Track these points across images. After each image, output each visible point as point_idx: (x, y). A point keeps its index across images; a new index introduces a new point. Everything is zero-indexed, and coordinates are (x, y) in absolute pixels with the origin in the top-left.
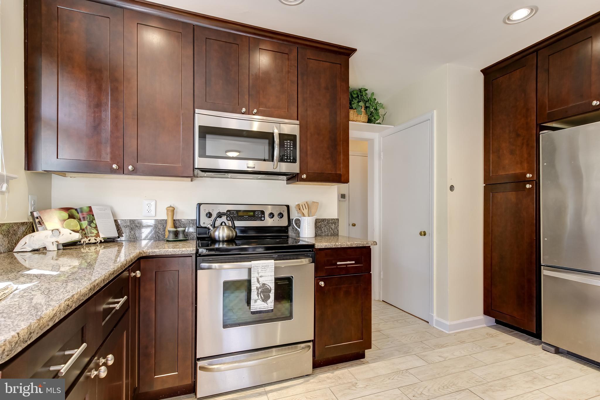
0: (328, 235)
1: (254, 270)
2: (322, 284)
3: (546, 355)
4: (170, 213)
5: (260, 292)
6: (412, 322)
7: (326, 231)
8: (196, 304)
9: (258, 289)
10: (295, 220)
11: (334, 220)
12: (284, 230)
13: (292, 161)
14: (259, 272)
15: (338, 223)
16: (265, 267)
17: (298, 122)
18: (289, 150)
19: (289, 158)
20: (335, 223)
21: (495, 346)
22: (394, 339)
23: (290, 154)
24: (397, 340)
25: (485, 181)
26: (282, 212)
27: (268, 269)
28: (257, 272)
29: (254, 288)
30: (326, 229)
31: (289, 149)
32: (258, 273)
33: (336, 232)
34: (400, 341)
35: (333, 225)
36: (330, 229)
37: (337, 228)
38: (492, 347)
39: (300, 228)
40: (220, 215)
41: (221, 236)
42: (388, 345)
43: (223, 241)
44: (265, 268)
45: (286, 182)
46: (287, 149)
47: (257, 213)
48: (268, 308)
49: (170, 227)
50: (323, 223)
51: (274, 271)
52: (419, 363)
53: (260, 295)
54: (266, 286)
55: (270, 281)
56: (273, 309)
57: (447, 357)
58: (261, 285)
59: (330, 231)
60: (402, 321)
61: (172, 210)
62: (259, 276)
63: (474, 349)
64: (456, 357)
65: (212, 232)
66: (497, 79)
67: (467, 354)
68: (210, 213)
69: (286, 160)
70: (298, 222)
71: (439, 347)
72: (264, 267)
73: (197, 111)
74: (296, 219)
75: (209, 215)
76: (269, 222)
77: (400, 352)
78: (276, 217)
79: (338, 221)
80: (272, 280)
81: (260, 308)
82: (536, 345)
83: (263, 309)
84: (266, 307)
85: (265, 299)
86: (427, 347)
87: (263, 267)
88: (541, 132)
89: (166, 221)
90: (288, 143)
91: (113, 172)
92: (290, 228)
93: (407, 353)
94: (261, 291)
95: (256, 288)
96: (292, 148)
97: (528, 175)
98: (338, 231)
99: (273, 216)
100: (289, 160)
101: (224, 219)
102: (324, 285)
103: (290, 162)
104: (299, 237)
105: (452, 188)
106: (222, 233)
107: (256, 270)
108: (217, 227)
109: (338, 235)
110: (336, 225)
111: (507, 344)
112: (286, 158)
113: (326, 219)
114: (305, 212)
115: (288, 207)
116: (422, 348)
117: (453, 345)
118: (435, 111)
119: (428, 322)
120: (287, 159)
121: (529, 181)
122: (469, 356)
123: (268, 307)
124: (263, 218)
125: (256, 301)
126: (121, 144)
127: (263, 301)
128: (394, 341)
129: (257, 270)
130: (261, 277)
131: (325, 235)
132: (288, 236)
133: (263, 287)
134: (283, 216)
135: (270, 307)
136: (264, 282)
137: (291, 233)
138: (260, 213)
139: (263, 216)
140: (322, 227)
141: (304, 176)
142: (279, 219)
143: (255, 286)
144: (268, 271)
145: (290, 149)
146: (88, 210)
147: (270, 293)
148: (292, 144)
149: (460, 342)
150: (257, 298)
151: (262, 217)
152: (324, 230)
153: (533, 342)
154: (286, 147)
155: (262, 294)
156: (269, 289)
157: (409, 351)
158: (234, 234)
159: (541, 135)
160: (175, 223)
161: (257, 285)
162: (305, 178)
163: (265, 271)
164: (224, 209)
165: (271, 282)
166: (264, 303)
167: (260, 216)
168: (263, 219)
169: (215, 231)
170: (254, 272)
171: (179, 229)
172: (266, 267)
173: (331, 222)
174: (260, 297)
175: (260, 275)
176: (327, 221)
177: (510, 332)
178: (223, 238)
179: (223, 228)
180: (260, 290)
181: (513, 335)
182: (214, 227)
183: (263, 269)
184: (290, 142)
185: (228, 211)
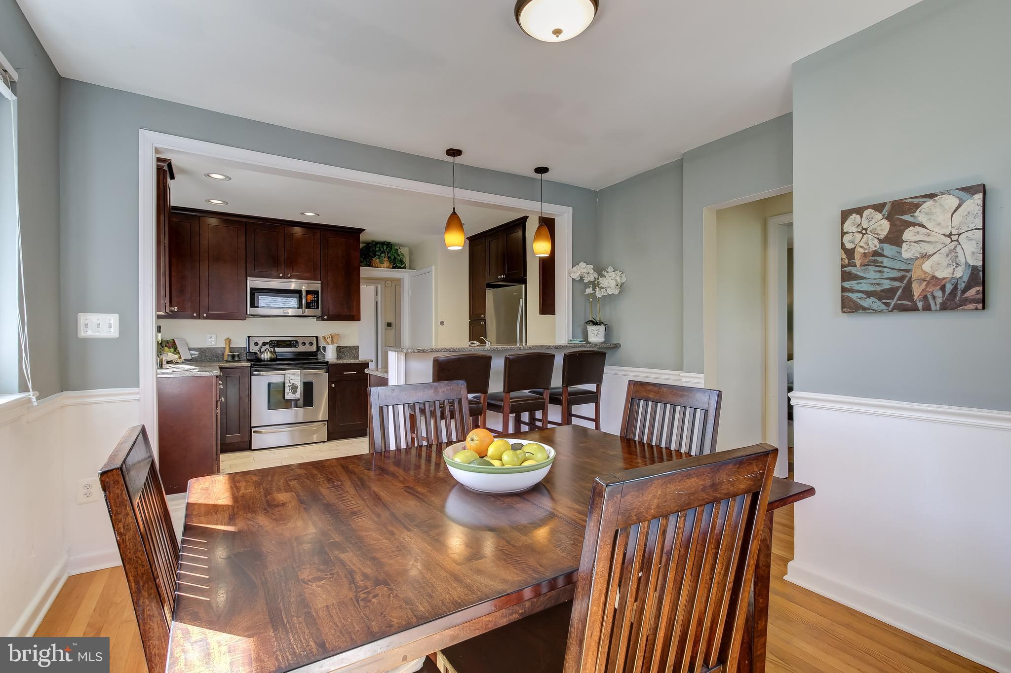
0: (344, 357)
1: (287, 376)
4: (228, 343)
7: (349, 355)
8: (251, 396)
9: (290, 387)
11: (355, 347)
12: (314, 354)
13: (316, 307)
14: (291, 376)
15: (358, 349)
16: (294, 374)
17: (319, 282)
19: (313, 306)
20: (356, 349)
23: (314, 303)
25: (470, 317)
26: (312, 342)
27: (296, 375)
29: (287, 386)
30: (348, 353)
33: (356, 355)
35: (354, 350)
37: (358, 353)
39: (325, 352)
40: (264, 344)
41: (266, 357)
43: (267, 361)
45: (316, 320)
47: (292, 342)
49: (227, 352)
50: (346, 349)
53: (291, 390)
54: (296, 385)
56: (300, 399)
58: (292, 385)
59: (351, 355)
61: (229, 341)
65: (259, 356)
68: (256, 342)
69: (311, 307)
70: (324, 348)
73: (248, 278)
74: (323, 346)
75: (256, 344)
76: (301, 349)
78: (307, 345)
79: (359, 347)
81: (291, 398)
83: (293, 398)
84: (295, 398)
85: (295, 392)
88: (486, 289)
89: (225, 348)
91: (194, 318)
92: (319, 353)
94: (292, 388)
96: (315, 299)
97: (482, 316)
98: (358, 355)
99: (305, 344)
101: (267, 346)
102: (334, 386)
103: (314, 308)
104: (324, 357)
105: (442, 323)
106: (266, 356)
108: (263, 352)
109: (358, 357)
110: (357, 351)
112: (311, 305)
113: (346, 346)
114: (330, 341)
115: (317, 337)
118: (434, 267)
121: (483, 320)
125: (288, 394)
126: (198, 301)
127: (293, 393)
129: (289, 376)
131: (348, 358)
132: (317, 357)
133: (294, 386)
134: (312, 344)
135: (297, 397)
136: (294, 383)
137: (319, 356)
138: (295, 342)
139: (297, 344)
140: (345, 352)
141: (326, 317)
142: (309, 346)
146: (173, 342)
147: (298, 389)
148: (315, 296)
150: (289, 392)
154: (311, 299)
156: (297, 387)
158: (275, 356)
160: (231, 349)
161: (289, 385)
164: (267, 340)
165: (298, 383)
167: (295, 344)
168: (297, 346)
169: (261, 354)
171: (235, 354)
173: (352, 348)
175: (291, 378)
176: (348, 348)
178: (267, 359)
179: (267, 353)
182: (260, 352)
184: (313, 295)
185: (270, 341)
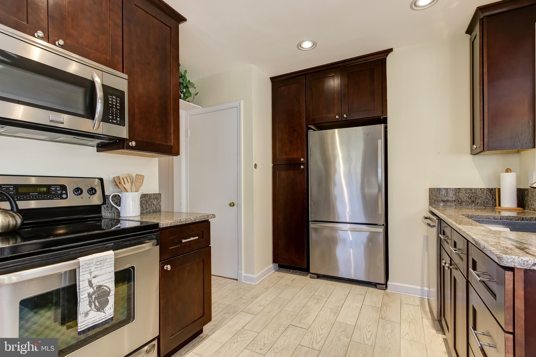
0: (150, 213)
1: (84, 270)
2: (169, 267)
3: (314, 281)
5: (93, 299)
6: (225, 283)
7: (148, 207)
9: (90, 296)
10: (112, 197)
11: (156, 195)
13: (118, 122)
14: (92, 270)
15: (160, 198)
17: (126, 76)
18: (114, 108)
19: (114, 118)
20: (157, 198)
21: (287, 285)
22: (219, 304)
23: (116, 114)
24: (221, 303)
25: (273, 162)
26: (94, 187)
27: (106, 264)
28: (88, 272)
29: (83, 296)
30: (147, 205)
31: (114, 106)
32: (90, 273)
33: (158, 208)
34: (224, 304)
35: (156, 200)
36: (152, 206)
37: (159, 204)
38: (286, 286)
39: (119, 206)
42: (216, 311)
44: (101, 264)
45: (95, 148)
46: (112, 107)
47: (53, 189)
48: (106, 318)
50: (144, 199)
51: (113, 265)
52: (248, 318)
53: (93, 304)
54: (103, 288)
55: (108, 279)
56: (112, 317)
57: (265, 304)
58: (95, 288)
59: (152, 208)
60: (216, 285)
62: (92, 276)
63: (277, 291)
64: (269, 302)
66: (280, 87)
67: (274, 297)
69: (110, 121)
70: (118, 200)
71: (255, 298)
72: (100, 262)
74: (114, 195)
77: (229, 314)
78: (85, 194)
79: (161, 195)
80: (111, 278)
81: (93, 322)
82: (306, 276)
83: (98, 321)
84: (103, 318)
85: (101, 307)
86: (246, 301)
87: (98, 263)
88: (309, 131)
90: (114, 99)
93: (235, 312)
94: (95, 298)
95: (87, 295)
96: (118, 106)
97: (302, 159)
98: (160, 206)
99: (81, 192)
100: (115, 122)
102: (170, 268)
103: (116, 124)
104: (120, 216)
105: (256, 166)
107: (87, 269)
109: (160, 211)
110: (158, 201)
111: (292, 280)
112: (111, 117)
113: (147, 194)
114: (128, 186)
115: (101, 180)
116: (244, 303)
117: (263, 293)
118: (242, 101)
119: (237, 280)
120: (112, 119)
121: (303, 164)
122: (277, 298)
123: (106, 316)
124: (65, 195)
125: (87, 314)
127: (98, 310)
128: (219, 305)
129: (89, 269)
130: (94, 277)
131: (147, 212)
132: (101, 217)
133: (99, 290)
134: (94, 192)
135: (108, 316)
136: (98, 284)
137: (106, 213)
138: (59, 189)
139: (64, 192)
140: (143, 204)
141: (134, 144)
142: (89, 196)
143: (85, 292)
144: (105, 267)
145: (116, 108)
147: (108, 296)
148: (118, 101)
149: (266, 289)
150: (89, 308)
151: (62, 194)
152: (146, 206)
153: (303, 275)
154: (110, 104)
155: (96, 301)
156: (107, 291)
157: (235, 310)
159: (309, 132)
161: (88, 291)
162: (134, 146)
163: (101, 268)
165: (110, 280)
166: (99, 313)
167: (59, 192)
170: (83, 273)
172: (102, 262)
173: (153, 197)
174: (93, 306)
175: (93, 274)
176: (148, 197)
177: (289, 271)
180: (94, 296)
181: (292, 273)
183: (98, 266)
184: (116, 99)
